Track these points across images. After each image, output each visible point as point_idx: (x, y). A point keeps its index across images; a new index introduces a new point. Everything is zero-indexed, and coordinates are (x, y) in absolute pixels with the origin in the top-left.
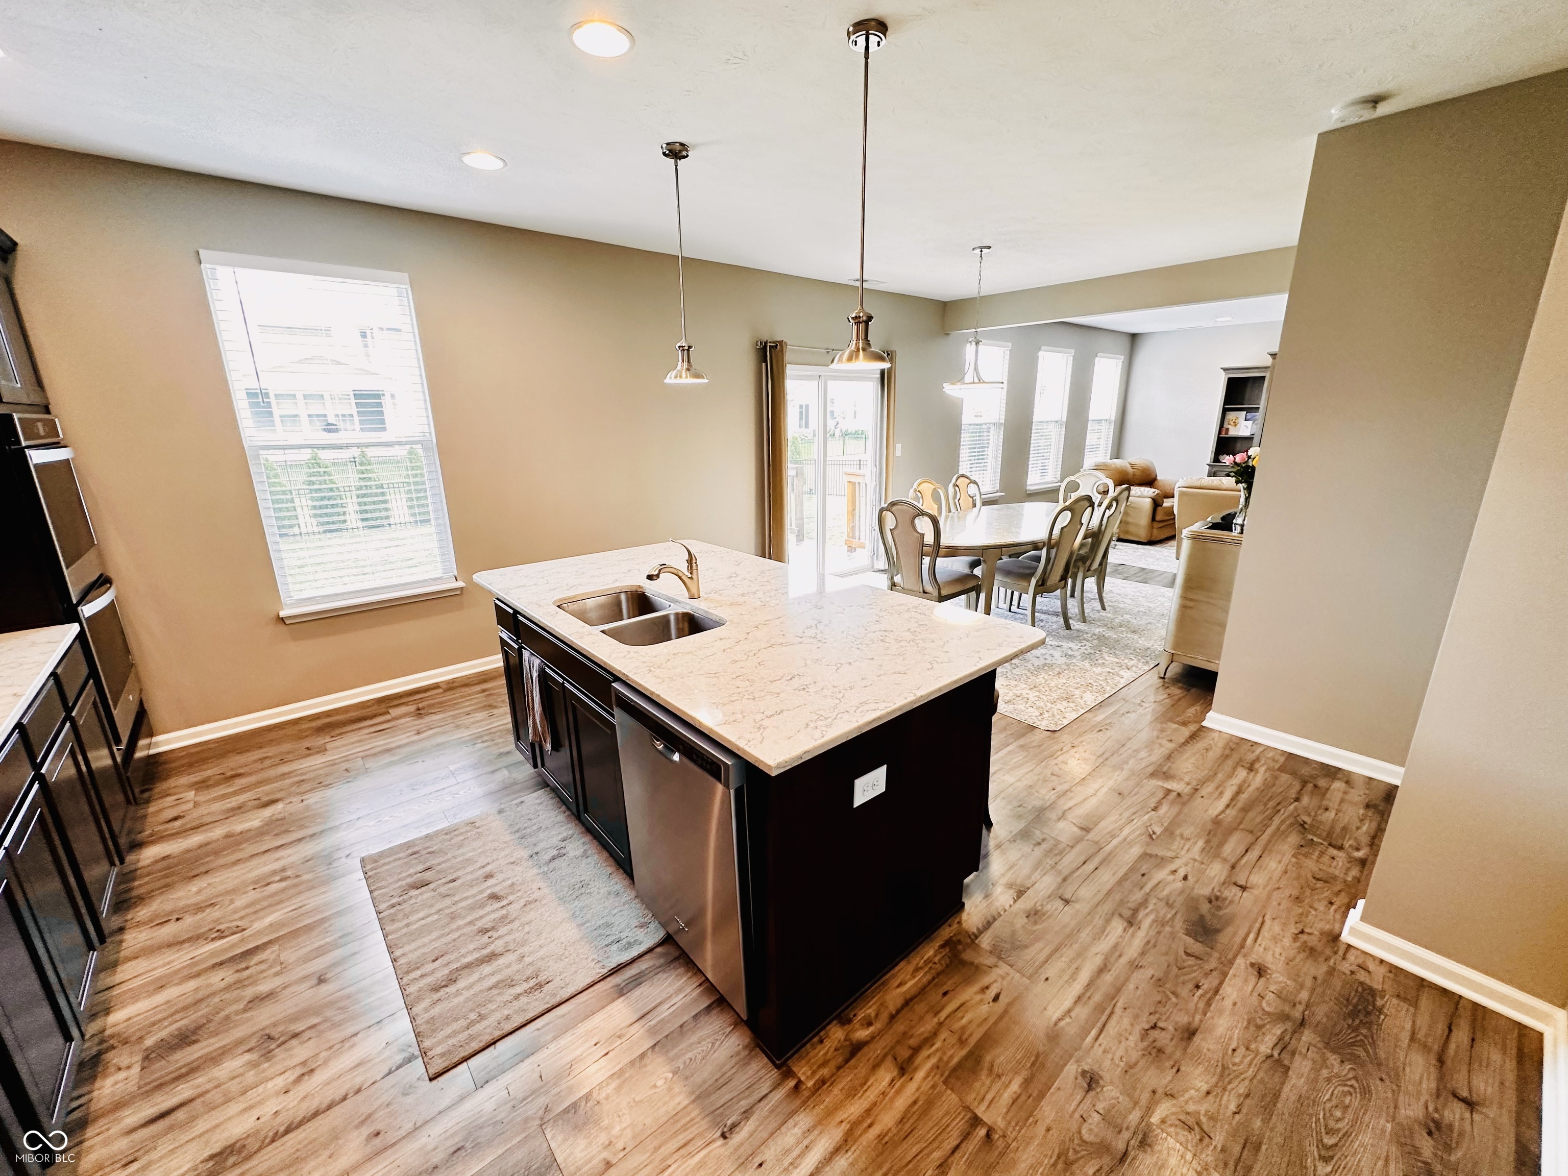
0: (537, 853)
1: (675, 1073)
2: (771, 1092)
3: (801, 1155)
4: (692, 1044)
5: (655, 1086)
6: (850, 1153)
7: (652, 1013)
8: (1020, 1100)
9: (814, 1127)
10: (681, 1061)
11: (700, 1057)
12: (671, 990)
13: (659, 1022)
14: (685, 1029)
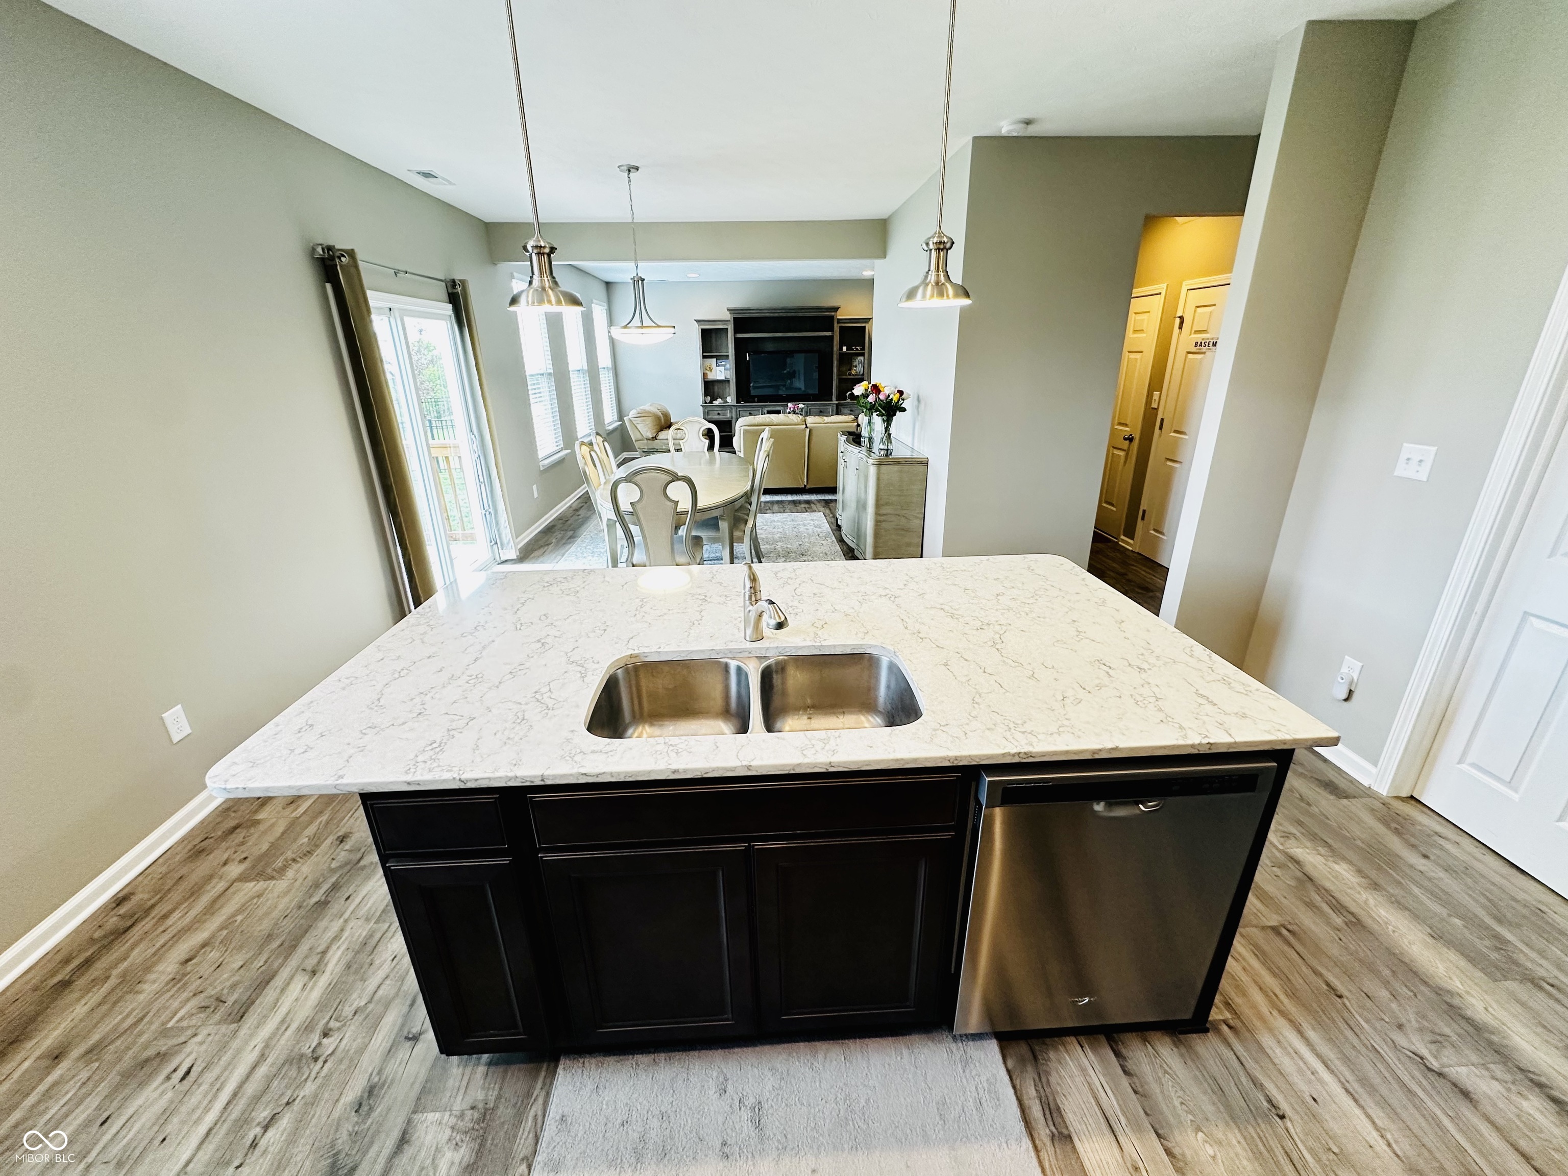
0: (724, 1144)
1: (1198, 1129)
2: (1232, 1050)
3: (1302, 1058)
4: (1162, 1092)
5: (1214, 1157)
6: (1302, 1024)
7: (1108, 1115)
8: (1258, 895)
9: (1274, 1036)
10: (1183, 1114)
11: (1180, 1093)
12: (1079, 1079)
13: (1124, 1114)
14: (1140, 1089)
